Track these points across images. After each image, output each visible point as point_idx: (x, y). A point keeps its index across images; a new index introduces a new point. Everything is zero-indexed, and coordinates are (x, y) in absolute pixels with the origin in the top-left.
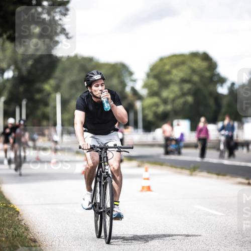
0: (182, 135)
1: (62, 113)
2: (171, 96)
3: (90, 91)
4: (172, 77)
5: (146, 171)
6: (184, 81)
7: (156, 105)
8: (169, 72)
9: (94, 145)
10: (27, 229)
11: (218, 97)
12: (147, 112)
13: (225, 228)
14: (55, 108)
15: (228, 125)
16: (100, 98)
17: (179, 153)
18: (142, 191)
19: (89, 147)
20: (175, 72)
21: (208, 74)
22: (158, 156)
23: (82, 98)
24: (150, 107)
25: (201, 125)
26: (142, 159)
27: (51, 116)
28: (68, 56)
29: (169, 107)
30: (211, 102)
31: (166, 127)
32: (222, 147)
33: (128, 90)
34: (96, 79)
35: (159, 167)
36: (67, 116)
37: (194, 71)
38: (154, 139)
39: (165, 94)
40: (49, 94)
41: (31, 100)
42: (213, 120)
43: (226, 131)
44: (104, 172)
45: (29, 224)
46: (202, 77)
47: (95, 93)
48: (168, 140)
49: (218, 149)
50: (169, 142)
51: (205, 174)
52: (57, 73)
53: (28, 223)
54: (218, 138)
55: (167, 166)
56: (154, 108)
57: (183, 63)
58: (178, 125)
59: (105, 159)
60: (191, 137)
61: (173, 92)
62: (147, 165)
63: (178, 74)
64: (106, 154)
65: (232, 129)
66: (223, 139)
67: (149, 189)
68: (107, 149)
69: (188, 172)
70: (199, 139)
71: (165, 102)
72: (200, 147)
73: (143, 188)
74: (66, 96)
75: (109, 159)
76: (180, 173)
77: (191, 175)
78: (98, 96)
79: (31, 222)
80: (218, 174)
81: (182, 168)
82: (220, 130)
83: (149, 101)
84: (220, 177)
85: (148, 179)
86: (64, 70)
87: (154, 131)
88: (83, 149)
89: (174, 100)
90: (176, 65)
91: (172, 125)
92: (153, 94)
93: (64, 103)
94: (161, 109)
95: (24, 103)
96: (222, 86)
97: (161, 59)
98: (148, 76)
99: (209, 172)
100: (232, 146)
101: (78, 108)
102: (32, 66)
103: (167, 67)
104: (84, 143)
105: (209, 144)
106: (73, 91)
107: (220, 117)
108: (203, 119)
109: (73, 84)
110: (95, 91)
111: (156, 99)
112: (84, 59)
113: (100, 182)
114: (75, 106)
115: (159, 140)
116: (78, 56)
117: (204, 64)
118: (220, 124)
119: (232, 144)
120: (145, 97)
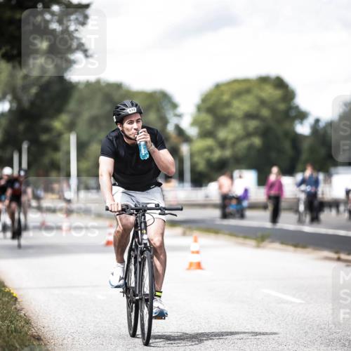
0: (246, 191)
1: (78, 160)
2: (231, 137)
3: (121, 129)
4: (232, 110)
5: (196, 241)
6: (249, 116)
7: (210, 150)
8: (228, 104)
9: (127, 206)
10: (28, 322)
11: (296, 139)
12: (196, 159)
13: (305, 321)
14: (68, 153)
15: (311, 177)
16: (135, 140)
17: (242, 216)
18: (188, 269)
19: (120, 209)
20: (236, 103)
21: (282, 107)
22: (212, 220)
23: (109, 139)
24: (201, 152)
25: (273, 177)
26: (190, 225)
27: (63, 164)
28: (88, 82)
29: (228, 153)
30: (287, 145)
31: (224, 180)
32: (302, 208)
33: (170, 128)
34: (130, 113)
35: (212, 236)
36: (85, 165)
37: (263, 103)
38: (207, 197)
39: (223, 134)
40: (60, 135)
41: (35, 142)
42: (289, 171)
43: (307, 185)
44: (141, 244)
45: (31, 315)
46: (274, 111)
47: (127, 133)
48: (226, 198)
49: (297, 211)
50: (227, 201)
51: (277, 245)
52: (72, 105)
53: (29, 314)
54: (296, 195)
55: (225, 234)
56: (207, 154)
57: (248, 91)
58: (240, 177)
59: (143, 225)
60: (259, 194)
61: (233, 131)
62: (196, 233)
63: (241, 106)
64: (145, 219)
65: (316, 183)
66: (303, 196)
67: (199, 266)
68: (145, 211)
69: (253, 243)
70: (269, 197)
71: (222, 145)
72: (271, 208)
73: (191, 264)
74: (84, 137)
75: (148, 224)
76: (243, 244)
77: (258, 247)
78: (132, 137)
79: (34, 312)
80: (296, 246)
81: (245, 237)
82: (299, 184)
83: (200, 144)
84: (299, 250)
85: (198, 252)
86: (81, 101)
87: (206, 185)
88: (111, 211)
89: (234, 143)
90: (238, 94)
91: (232, 178)
92: (205, 134)
93: (81, 147)
94: (217, 154)
95: (25, 146)
96: (301, 123)
97: (218, 86)
98: (199, 109)
99: (282, 243)
100: (315, 206)
101: (104, 153)
102: (37, 94)
103: (226, 97)
104: (113, 203)
105: (283, 204)
106: (94, 130)
107: (300, 166)
108: (275, 170)
109: (94, 121)
110: (128, 129)
111: (209, 142)
112: (109, 85)
113: (136, 258)
114: (100, 151)
115: (213, 199)
116: (102, 81)
117: (278, 93)
118: (299, 177)
119: (316, 203)
120: (194, 138)
